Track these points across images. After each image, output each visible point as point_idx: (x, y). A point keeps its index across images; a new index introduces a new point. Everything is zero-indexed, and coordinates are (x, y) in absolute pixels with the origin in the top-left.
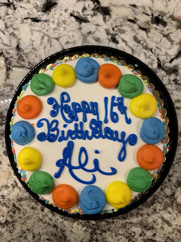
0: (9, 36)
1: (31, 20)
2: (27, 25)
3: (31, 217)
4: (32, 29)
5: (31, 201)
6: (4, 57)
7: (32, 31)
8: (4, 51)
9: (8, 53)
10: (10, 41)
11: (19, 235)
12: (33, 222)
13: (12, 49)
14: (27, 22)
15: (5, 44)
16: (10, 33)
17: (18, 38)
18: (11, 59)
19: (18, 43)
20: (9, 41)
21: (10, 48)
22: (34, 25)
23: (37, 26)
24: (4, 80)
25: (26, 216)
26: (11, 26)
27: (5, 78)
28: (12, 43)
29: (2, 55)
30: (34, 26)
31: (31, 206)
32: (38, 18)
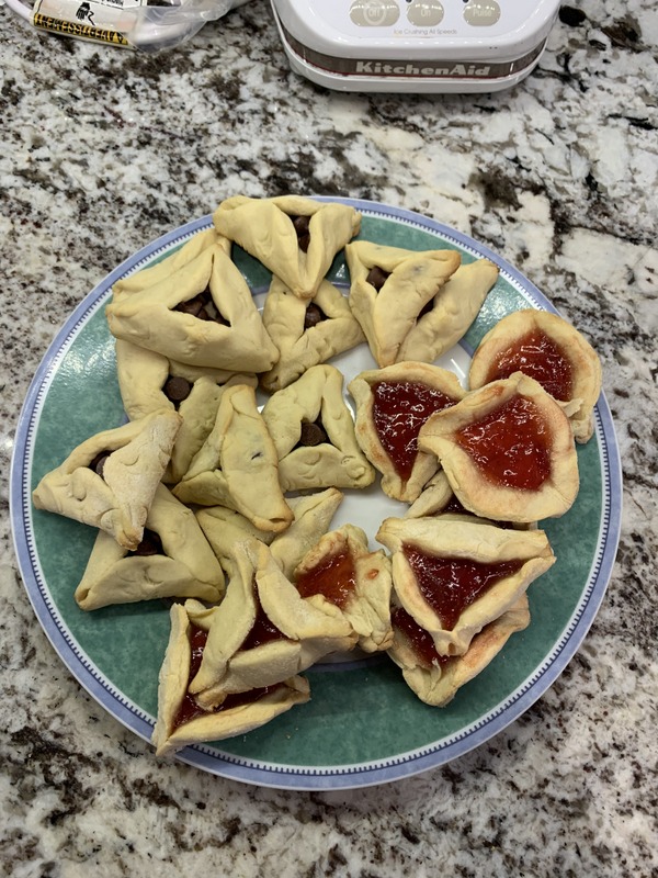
0: (566, 148)
1: (628, 122)
2: (617, 131)
3: (628, 700)
4: (632, 144)
5: (628, 639)
6: (549, 196)
7: (630, 148)
8: (548, 183)
9: (562, 190)
10: (568, 162)
11: (584, 761)
12: (633, 719)
13: (573, 182)
14: (617, 126)
15: (551, 167)
16: (569, 142)
17: (591, 157)
18: (570, 205)
19: (591, 171)
20: (564, 161)
21: (568, 178)
22: (636, 134)
23: (647, 137)
24: (547, 255)
25: (609, 692)
26: (573, 127)
27: (551, 250)
28: (573, 168)
29: (544, 193)
30: (637, 137)
31: (628, 660)
32: (650, 120)
